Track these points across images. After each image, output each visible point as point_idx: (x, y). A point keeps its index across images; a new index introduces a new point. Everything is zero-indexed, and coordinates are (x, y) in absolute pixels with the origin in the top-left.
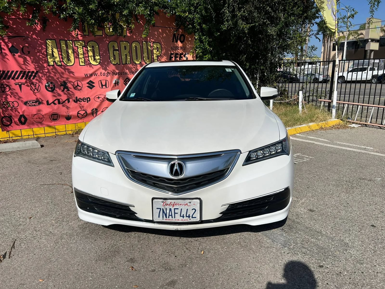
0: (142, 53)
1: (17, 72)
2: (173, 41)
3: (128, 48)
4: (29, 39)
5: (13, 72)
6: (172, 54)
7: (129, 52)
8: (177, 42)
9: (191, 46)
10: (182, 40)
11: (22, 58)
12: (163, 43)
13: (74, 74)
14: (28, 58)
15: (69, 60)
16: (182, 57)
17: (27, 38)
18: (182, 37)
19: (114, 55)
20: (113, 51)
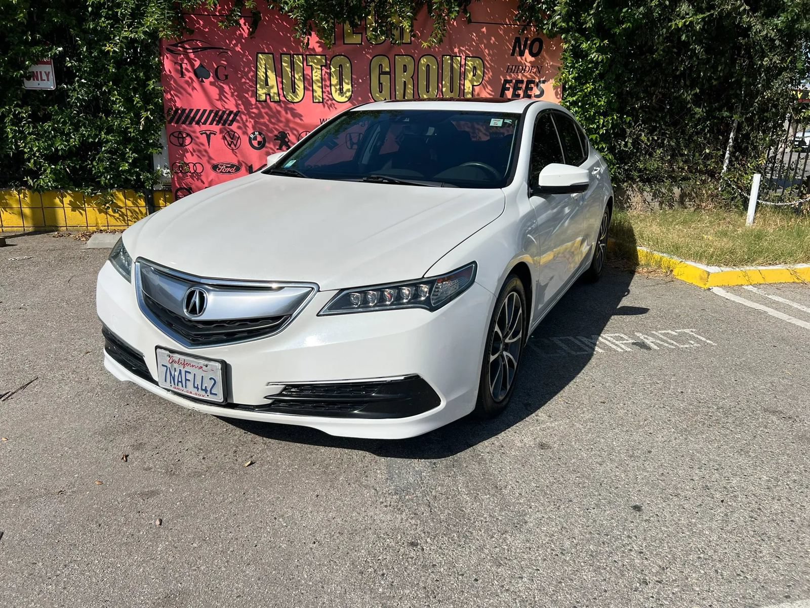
0: (440, 79)
1: (205, 111)
2: (513, 54)
3: (411, 68)
4: (229, 52)
5: (198, 111)
6: (506, 81)
7: (412, 77)
8: (522, 54)
9: (555, 64)
10: (535, 51)
11: (217, 87)
12: (488, 58)
13: (302, 118)
14: (226, 88)
15: (294, 91)
16: (532, 89)
17: (226, 51)
18: (537, 44)
19: (380, 83)
20: (380, 74)
